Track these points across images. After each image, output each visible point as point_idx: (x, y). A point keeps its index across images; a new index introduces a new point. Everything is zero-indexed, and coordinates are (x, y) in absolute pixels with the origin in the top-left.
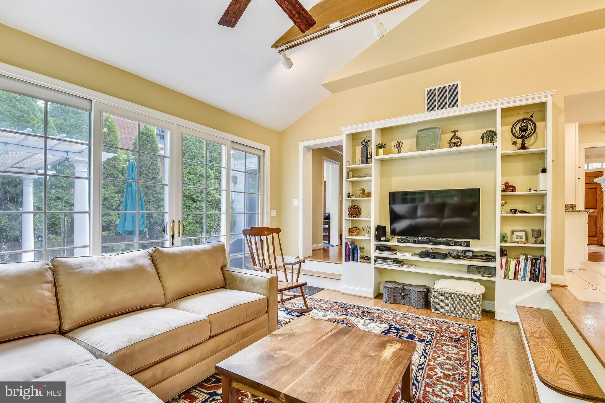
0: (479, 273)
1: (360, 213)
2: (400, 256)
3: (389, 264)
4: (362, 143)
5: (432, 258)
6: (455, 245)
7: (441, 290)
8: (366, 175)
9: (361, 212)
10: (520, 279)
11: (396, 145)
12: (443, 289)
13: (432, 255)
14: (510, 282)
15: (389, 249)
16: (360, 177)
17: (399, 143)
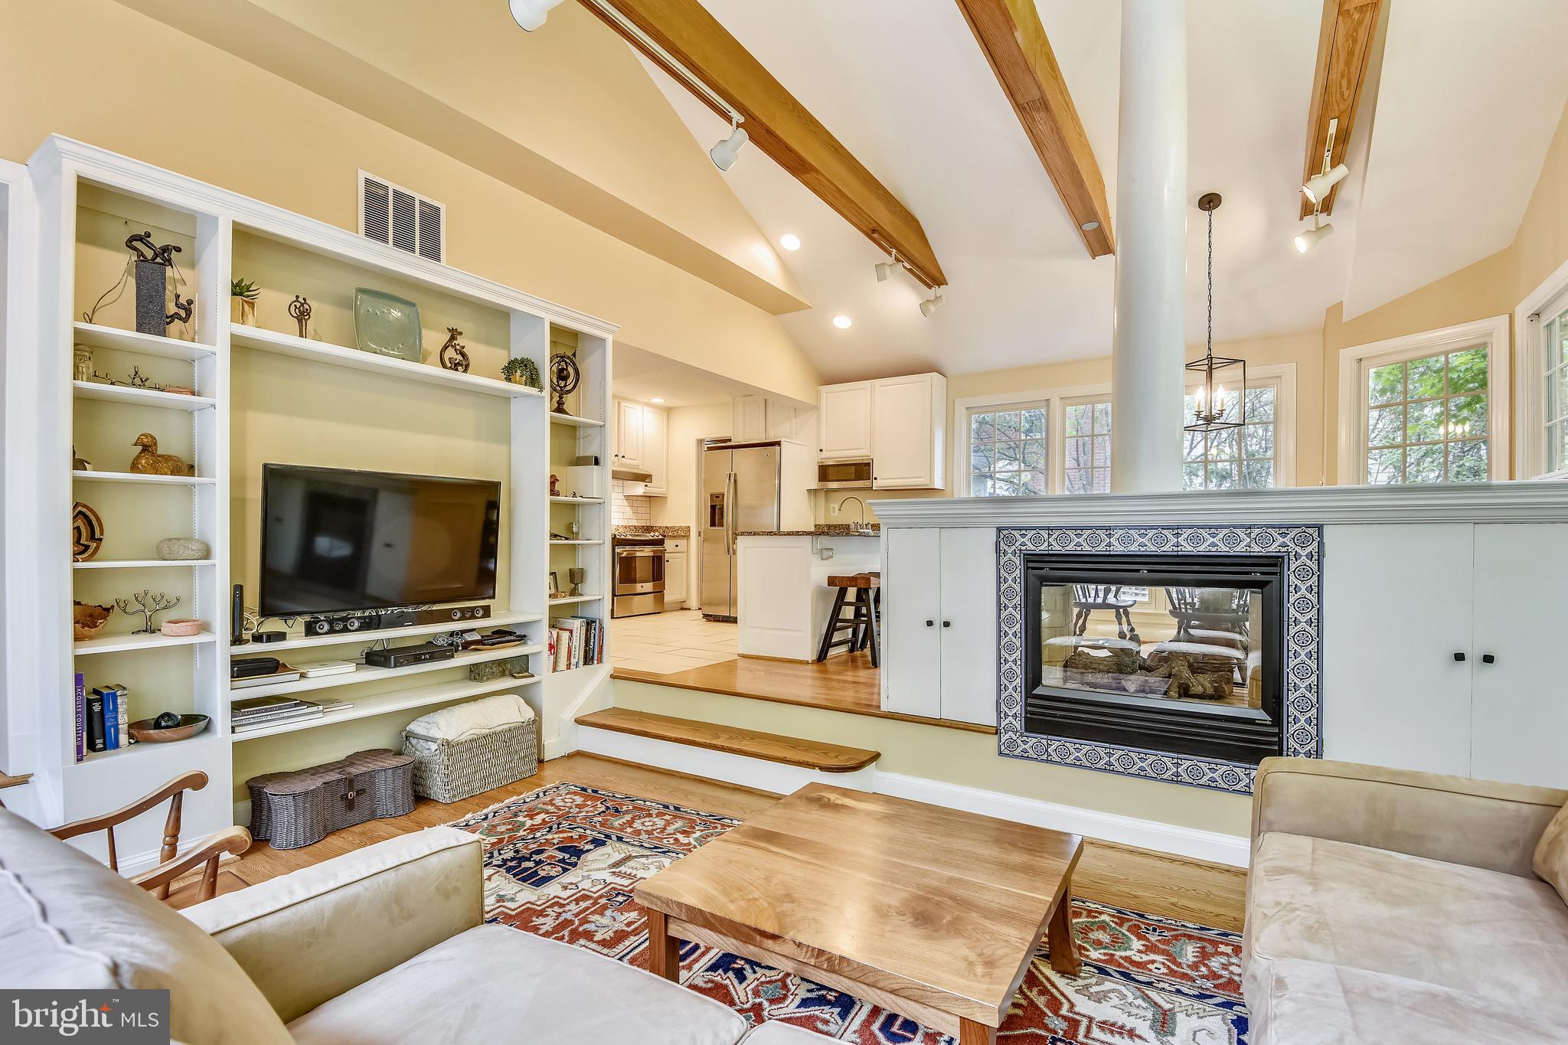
0: (503, 674)
1: (101, 540)
2: (320, 678)
3: (285, 715)
4: (129, 244)
5: (426, 661)
6: (463, 618)
7: (463, 738)
8: (137, 381)
9: (102, 534)
10: (573, 665)
11: (293, 307)
12: (468, 733)
13: (425, 654)
14: (564, 675)
15: (269, 666)
16: (113, 384)
17: (302, 305)
